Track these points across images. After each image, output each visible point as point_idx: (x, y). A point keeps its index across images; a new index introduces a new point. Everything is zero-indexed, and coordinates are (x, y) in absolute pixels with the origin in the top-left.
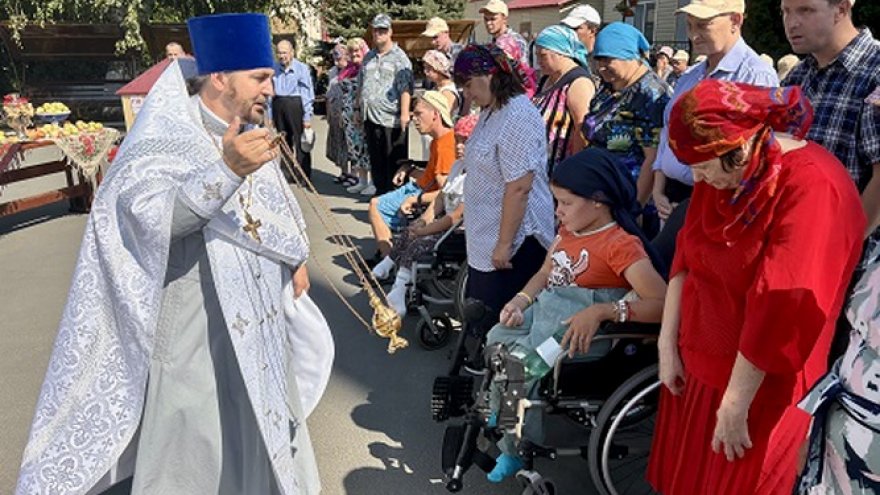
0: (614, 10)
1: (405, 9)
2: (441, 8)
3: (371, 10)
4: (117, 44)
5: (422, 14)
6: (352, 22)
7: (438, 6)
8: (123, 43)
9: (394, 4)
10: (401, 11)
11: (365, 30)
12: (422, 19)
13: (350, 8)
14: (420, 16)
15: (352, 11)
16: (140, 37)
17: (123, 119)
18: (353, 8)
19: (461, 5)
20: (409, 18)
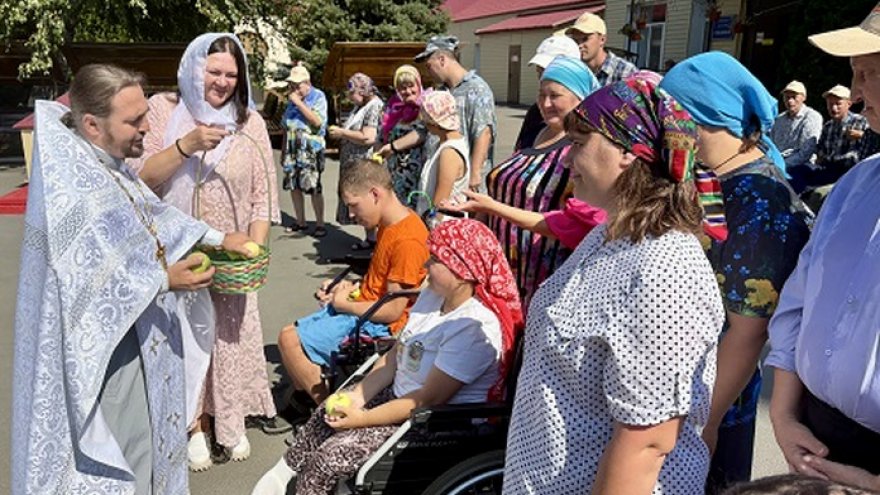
0: (619, 33)
1: (377, 29)
2: (419, 29)
3: (336, 30)
4: (21, 67)
5: (396, 34)
6: (314, 43)
7: (415, 27)
8: (28, 66)
9: (365, 24)
10: (372, 31)
11: (327, 52)
12: (396, 40)
13: (313, 27)
14: (393, 37)
15: (316, 30)
16: (49, 59)
17: (23, 155)
18: (316, 27)
19: (442, 25)
20: (382, 39)
